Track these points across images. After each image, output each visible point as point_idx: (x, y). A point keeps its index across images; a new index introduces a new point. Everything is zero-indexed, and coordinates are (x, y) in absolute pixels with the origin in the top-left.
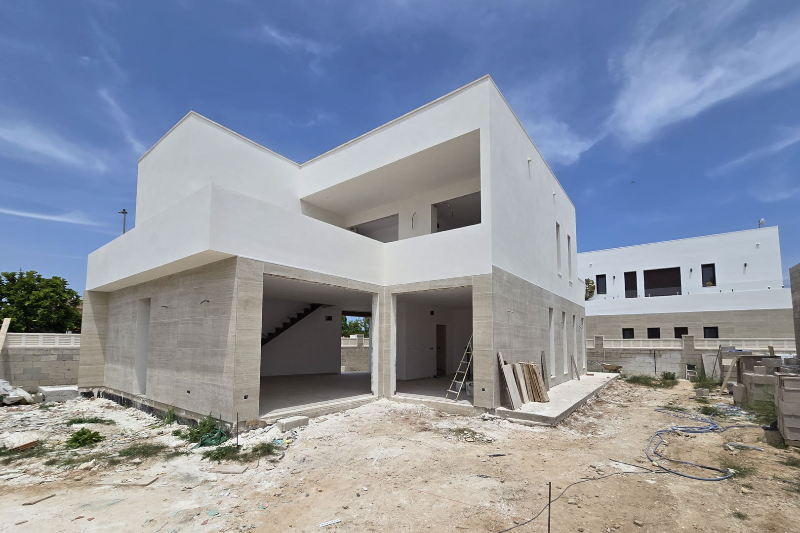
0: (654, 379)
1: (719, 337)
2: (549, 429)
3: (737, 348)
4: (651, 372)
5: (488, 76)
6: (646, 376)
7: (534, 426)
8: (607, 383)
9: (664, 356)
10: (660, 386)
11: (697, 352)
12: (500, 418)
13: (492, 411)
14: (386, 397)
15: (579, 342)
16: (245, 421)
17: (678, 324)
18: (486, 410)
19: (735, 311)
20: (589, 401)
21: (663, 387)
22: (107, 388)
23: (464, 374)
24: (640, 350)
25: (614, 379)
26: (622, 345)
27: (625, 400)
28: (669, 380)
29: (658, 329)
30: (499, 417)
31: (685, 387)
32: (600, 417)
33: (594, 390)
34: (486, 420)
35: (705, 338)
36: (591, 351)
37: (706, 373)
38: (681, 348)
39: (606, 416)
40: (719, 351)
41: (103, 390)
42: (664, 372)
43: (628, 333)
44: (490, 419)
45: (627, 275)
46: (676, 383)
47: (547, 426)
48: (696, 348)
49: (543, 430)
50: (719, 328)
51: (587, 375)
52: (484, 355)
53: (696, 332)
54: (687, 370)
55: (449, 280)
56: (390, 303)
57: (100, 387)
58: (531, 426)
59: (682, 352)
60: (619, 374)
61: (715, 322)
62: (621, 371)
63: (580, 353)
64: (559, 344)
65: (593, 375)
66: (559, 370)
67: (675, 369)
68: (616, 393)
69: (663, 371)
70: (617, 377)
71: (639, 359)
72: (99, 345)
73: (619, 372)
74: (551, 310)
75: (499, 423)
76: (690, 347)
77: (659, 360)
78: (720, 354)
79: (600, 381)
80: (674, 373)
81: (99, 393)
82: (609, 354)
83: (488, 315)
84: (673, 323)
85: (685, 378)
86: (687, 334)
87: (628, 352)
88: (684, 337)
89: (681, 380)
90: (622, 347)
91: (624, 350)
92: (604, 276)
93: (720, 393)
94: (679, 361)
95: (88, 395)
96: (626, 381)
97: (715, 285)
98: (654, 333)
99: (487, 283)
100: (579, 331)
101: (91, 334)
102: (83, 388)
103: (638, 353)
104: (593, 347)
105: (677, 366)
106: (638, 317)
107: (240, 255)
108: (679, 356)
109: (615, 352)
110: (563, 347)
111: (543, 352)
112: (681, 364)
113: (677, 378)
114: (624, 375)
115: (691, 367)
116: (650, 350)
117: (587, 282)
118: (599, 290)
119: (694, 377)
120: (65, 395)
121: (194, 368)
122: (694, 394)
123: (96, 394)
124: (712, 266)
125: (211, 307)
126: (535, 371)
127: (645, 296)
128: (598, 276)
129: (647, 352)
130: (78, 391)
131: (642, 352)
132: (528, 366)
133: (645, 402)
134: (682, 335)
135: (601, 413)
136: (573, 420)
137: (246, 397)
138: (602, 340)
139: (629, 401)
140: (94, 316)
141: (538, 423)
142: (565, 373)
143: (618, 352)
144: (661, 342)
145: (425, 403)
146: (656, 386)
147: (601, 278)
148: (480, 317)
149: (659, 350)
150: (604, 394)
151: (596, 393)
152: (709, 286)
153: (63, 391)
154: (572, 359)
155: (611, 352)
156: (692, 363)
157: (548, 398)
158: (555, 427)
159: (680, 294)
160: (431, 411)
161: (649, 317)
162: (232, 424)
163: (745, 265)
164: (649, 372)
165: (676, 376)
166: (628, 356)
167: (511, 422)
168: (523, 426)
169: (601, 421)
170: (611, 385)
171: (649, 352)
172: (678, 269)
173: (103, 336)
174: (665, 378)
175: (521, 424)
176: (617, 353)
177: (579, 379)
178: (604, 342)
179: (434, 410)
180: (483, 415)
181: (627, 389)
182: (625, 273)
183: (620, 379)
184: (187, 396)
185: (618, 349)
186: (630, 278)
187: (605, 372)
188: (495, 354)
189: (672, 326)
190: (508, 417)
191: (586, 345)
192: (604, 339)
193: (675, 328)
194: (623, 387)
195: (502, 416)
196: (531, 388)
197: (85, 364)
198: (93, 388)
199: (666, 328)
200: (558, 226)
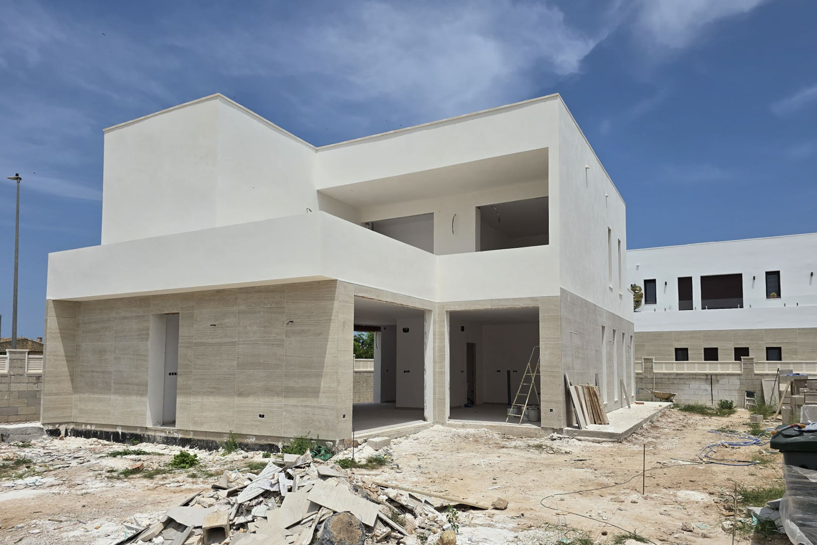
0: (710, 409)
1: (782, 359)
2: (616, 444)
3: (794, 372)
4: (707, 401)
5: (558, 95)
6: (701, 406)
7: (602, 442)
8: (660, 411)
9: (721, 382)
10: (716, 415)
11: (757, 376)
12: (569, 438)
13: (560, 431)
14: (440, 423)
15: (628, 364)
16: (343, 440)
17: (738, 344)
18: (554, 430)
19: (799, 329)
20: (644, 426)
21: (719, 416)
22: (76, 423)
23: (527, 396)
24: (695, 374)
25: (666, 407)
26: (675, 369)
27: (680, 426)
28: (726, 408)
29: (716, 349)
30: (567, 436)
31: (742, 415)
32: (657, 438)
33: (649, 416)
34: (555, 439)
35: (767, 360)
36: (639, 376)
37: (766, 401)
38: (739, 372)
39: (664, 437)
40: (777, 375)
41: (71, 427)
42: (721, 401)
43: (682, 354)
44: (559, 439)
45: (681, 280)
46: (734, 412)
47: (614, 442)
48: (756, 372)
49: (611, 445)
50: (782, 348)
51: (637, 403)
52: (551, 376)
53: (757, 354)
54: (746, 398)
55: (514, 299)
56: (444, 320)
57: (68, 423)
58: (599, 443)
59: (741, 377)
60: (670, 403)
61: (778, 341)
62: (674, 400)
63: (629, 377)
64: (610, 367)
65: (643, 404)
66: (610, 395)
67: (733, 397)
68: (670, 420)
69: (720, 399)
70: (670, 406)
71: (694, 385)
72: (66, 369)
73: (672, 401)
74: (603, 328)
75: (568, 442)
76: (749, 371)
77: (716, 387)
78: (779, 378)
79: (652, 409)
80: (732, 401)
81: (66, 430)
82: (659, 380)
83: (556, 336)
84: (733, 343)
85: (744, 407)
86: (748, 356)
87: (681, 377)
88: (744, 359)
89: (740, 409)
90: (675, 371)
91: (678, 374)
92: (654, 281)
93: (774, 420)
94: (738, 387)
95: (55, 433)
96: (680, 410)
97: (780, 297)
98: (711, 354)
99: (555, 306)
100: (628, 352)
101: (56, 355)
102: (48, 424)
103: (693, 378)
104: (641, 371)
105: (736, 394)
106: (693, 335)
107: (339, 279)
108: (738, 382)
109: (667, 377)
110: (613, 369)
111: (596, 375)
112: (740, 390)
113: (735, 407)
114: (677, 405)
115: (750, 394)
116: (707, 375)
117: (634, 288)
118: (647, 299)
119: (753, 406)
120: (30, 434)
121: (268, 391)
122: (749, 421)
123: (63, 433)
124: (777, 274)
125: (298, 328)
126: (595, 393)
127: (702, 309)
128: (646, 282)
129: (702, 377)
130: (43, 428)
131: (697, 377)
132: (588, 388)
133: (700, 428)
134: (742, 357)
135: (658, 435)
136: (634, 439)
137: (344, 416)
138: (652, 362)
139: (684, 426)
140: (60, 333)
141: (605, 439)
142: (615, 400)
143: (670, 377)
144: (719, 365)
145: (487, 427)
146: (712, 415)
147: (650, 284)
148: (548, 338)
149: (716, 375)
150: (658, 421)
151: (650, 419)
152: (773, 298)
153: (27, 428)
154: (621, 383)
155: (662, 376)
156: (751, 390)
157: (608, 421)
158: (620, 442)
159: (742, 307)
160: (495, 434)
161: (707, 334)
162: (334, 442)
163: (812, 274)
164: (704, 400)
165: (734, 405)
166: (682, 382)
167: (579, 440)
168: (591, 443)
169: (659, 440)
170: (664, 413)
171: (705, 377)
172: (740, 276)
173: (72, 357)
174: (722, 407)
175: (589, 441)
176: (669, 379)
177: (629, 407)
178: (654, 365)
179: (498, 434)
180: (551, 435)
181: (681, 417)
182: (680, 279)
183: (673, 408)
184: (259, 421)
185: (670, 374)
186: (685, 284)
187: (655, 401)
188: (563, 375)
189: (731, 346)
190: (576, 436)
191: (634, 370)
192: (654, 361)
193: (735, 348)
194: (677, 414)
195: (570, 436)
196: (591, 411)
197: (49, 394)
198: (60, 424)
199: (724, 348)
200: (609, 230)
